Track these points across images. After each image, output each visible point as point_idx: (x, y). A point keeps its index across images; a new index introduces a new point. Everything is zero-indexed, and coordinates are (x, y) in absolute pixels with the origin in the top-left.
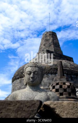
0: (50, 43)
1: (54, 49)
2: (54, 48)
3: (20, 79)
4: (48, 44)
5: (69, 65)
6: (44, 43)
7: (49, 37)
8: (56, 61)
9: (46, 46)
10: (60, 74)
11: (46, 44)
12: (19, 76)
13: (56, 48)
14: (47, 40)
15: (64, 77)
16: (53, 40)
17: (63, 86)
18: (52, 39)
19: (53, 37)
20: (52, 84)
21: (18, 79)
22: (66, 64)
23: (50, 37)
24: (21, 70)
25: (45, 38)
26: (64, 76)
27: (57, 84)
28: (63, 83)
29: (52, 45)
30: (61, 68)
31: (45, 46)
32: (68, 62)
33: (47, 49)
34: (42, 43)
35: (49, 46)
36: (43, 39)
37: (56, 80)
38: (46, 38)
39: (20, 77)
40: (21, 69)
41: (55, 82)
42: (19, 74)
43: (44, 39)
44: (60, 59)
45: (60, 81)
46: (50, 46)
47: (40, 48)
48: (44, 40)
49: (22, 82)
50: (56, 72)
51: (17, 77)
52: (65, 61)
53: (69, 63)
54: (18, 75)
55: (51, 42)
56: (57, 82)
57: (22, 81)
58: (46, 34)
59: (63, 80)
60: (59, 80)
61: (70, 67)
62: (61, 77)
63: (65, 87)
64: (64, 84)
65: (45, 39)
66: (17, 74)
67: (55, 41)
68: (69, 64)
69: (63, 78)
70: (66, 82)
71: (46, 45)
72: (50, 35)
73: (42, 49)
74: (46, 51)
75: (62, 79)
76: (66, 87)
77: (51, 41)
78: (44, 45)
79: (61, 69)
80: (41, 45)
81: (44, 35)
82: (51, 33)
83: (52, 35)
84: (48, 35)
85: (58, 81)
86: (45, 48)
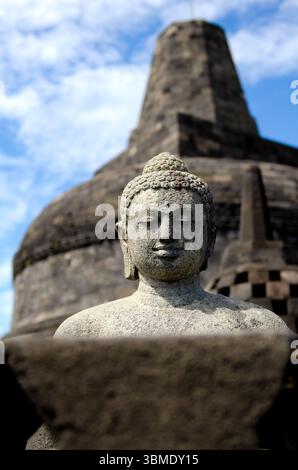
0: (193, 81)
1: (217, 110)
2: (215, 101)
3: (52, 260)
4: (187, 83)
5: (289, 187)
6: (164, 81)
7: (192, 51)
8: (225, 171)
9: (174, 97)
10: (251, 232)
11: (175, 83)
12: (46, 246)
13: (223, 103)
14: (179, 66)
15: (270, 243)
16: (210, 65)
17: (270, 288)
18: (203, 57)
19: (208, 49)
20: (217, 281)
21: (44, 257)
22: (278, 183)
23: (196, 47)
24: (55, 216)
25: (171, 52)
26: (270, 237)
27: (241, 278)
28: (267, 276)
29: (207, 92)
30: (255, 201)
31: (168, 96)
32: (283, 172)
33: (182, 110)
34: (155, 78)
35: (188, 94)
36: (157, 62)
37: (232, 261)
38: (175, 56)
39: (52, 248)
40: (56, 209)
41: (231, 269)
42: (49, 236)
43: (163, 60)
44: (244, 158)
45: (255, 261)
46: (196, 92)
47: (148, 104)
48: (164, 66)
49: (63, 273)
50: (228, 222)
51: (39, 250)
52: (272, 170)
53: (291, 179)
54: (41, 240)
55: (202, 75)
56: (240, 269)
57: (62, 268)
58: (174, 35)
59: (267, 261)
60: (247, 258)
61: (293, 198)
62: (258, 246)
63: (276, 291)
64: (275, 276)
65: (168, 57)
66: (35, 235)
67: (218, 68)
68: (292, 184)
69: (266, 247)
70: (285, 269)
71: (177, 90)
72: (193, 37)
73: (156, 111)
74: (175, 118)
75: (263, 255)
76: (284, 290)
77: (198, 69)
78: (167, 90)
79: (259, 204)
80: (151, 88)
81: (165, 41)
82: (199, 31)
83: (202, 41)
84: (183, 37)
85: (242, 263)
86: (171, 107)
